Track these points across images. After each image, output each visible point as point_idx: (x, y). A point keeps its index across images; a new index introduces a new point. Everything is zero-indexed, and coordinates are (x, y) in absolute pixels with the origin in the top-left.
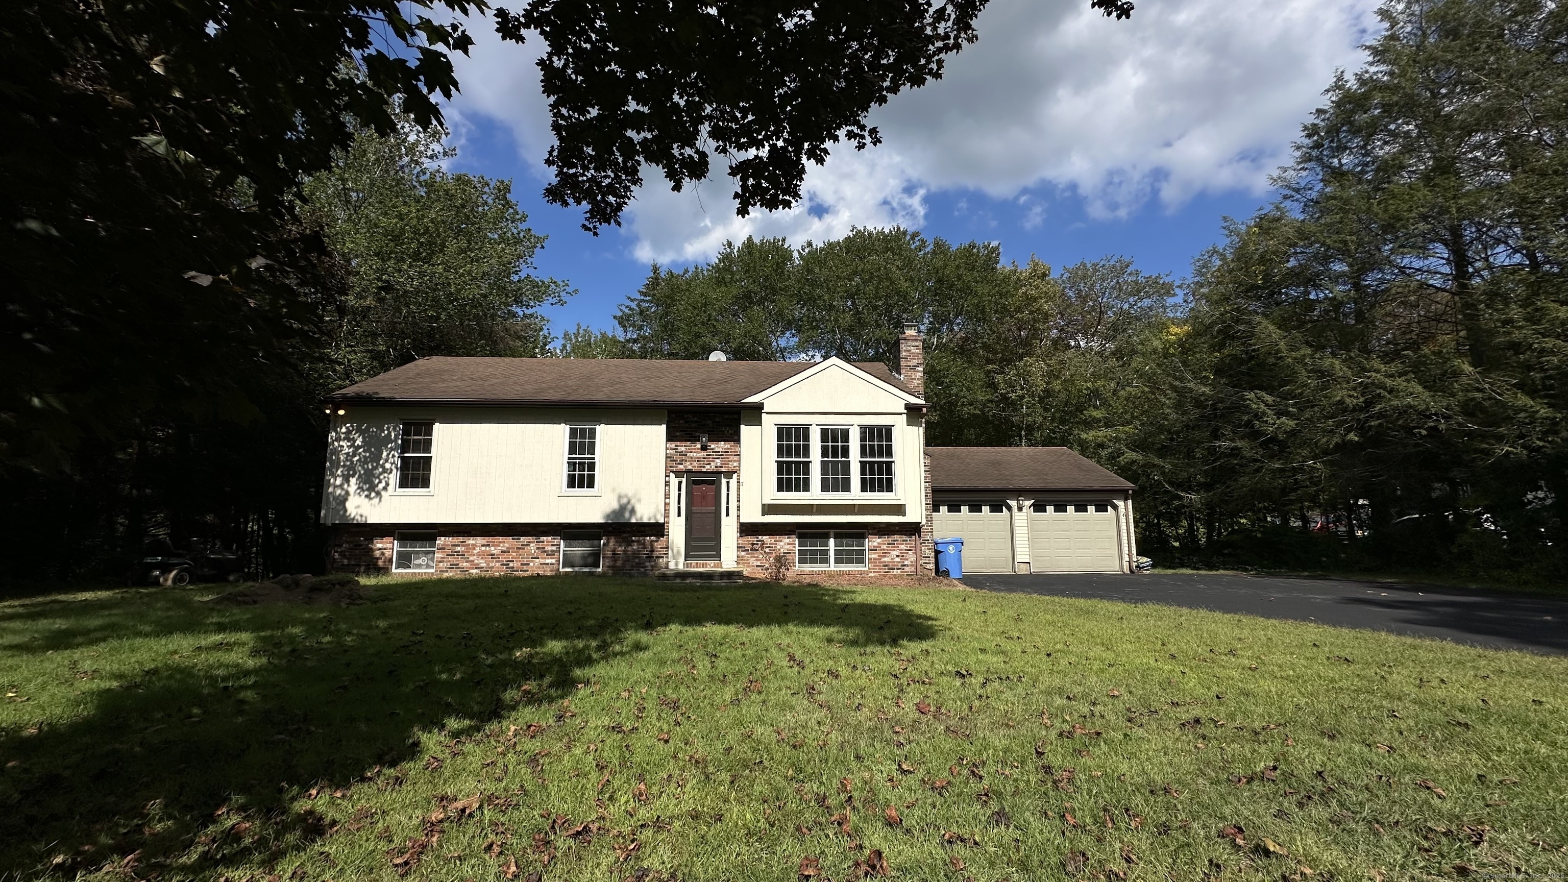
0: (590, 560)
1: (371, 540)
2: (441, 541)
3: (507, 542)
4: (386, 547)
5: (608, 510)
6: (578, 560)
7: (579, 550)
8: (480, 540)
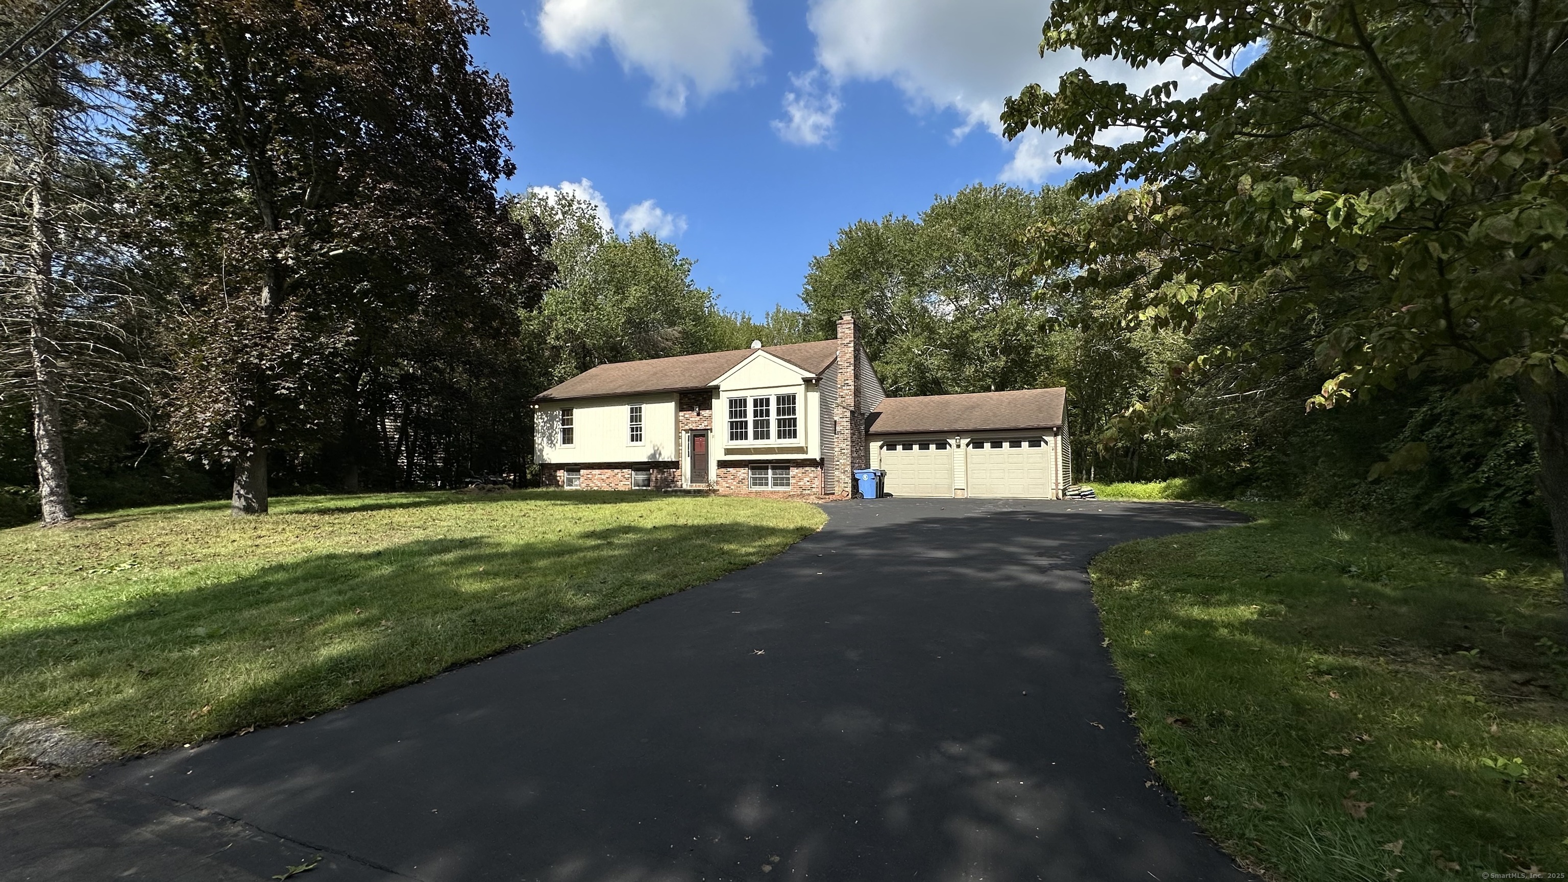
0: (646, 483)
1: (556, 471)
2: (582, 472)
3: (609, 472)
4: (561, 475)
5: (649, 454)
6: (641, 483)
7: (641, 477)
8: (597, 472)
